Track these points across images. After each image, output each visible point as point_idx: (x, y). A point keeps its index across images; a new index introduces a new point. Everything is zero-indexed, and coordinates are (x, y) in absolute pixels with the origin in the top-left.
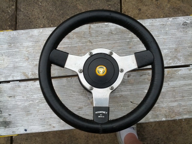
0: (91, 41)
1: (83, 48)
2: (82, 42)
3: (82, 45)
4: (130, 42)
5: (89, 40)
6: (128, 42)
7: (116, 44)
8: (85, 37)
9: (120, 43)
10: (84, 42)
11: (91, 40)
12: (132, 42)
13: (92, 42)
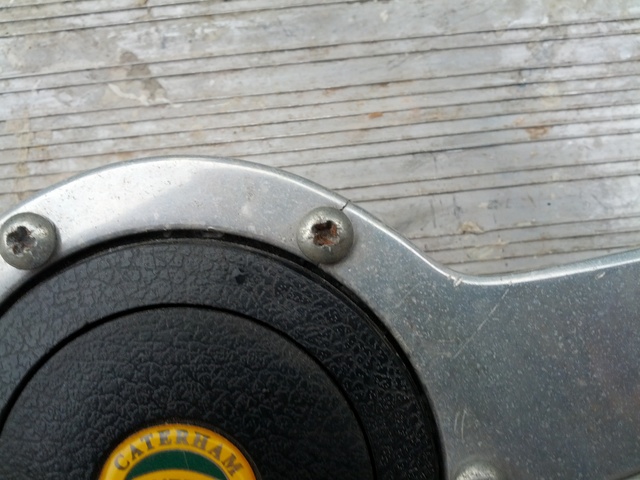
0: (144, 66)
1: (69, 135)
2: (59, 81)
3: (51, 102)
4: (535, 76)
5: (127, 56)
6: (520, 70)
7: (393, 89)
8: (90, 21)
9: (438, 85)
10: (74, 79)
11: (143, 55)
12: (558, 74)
13: (155, 70)
